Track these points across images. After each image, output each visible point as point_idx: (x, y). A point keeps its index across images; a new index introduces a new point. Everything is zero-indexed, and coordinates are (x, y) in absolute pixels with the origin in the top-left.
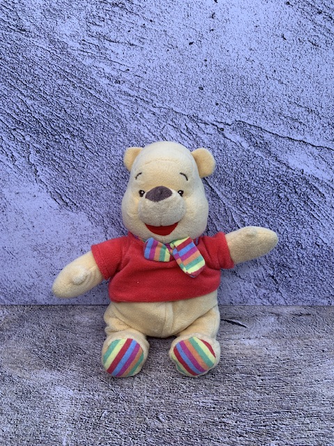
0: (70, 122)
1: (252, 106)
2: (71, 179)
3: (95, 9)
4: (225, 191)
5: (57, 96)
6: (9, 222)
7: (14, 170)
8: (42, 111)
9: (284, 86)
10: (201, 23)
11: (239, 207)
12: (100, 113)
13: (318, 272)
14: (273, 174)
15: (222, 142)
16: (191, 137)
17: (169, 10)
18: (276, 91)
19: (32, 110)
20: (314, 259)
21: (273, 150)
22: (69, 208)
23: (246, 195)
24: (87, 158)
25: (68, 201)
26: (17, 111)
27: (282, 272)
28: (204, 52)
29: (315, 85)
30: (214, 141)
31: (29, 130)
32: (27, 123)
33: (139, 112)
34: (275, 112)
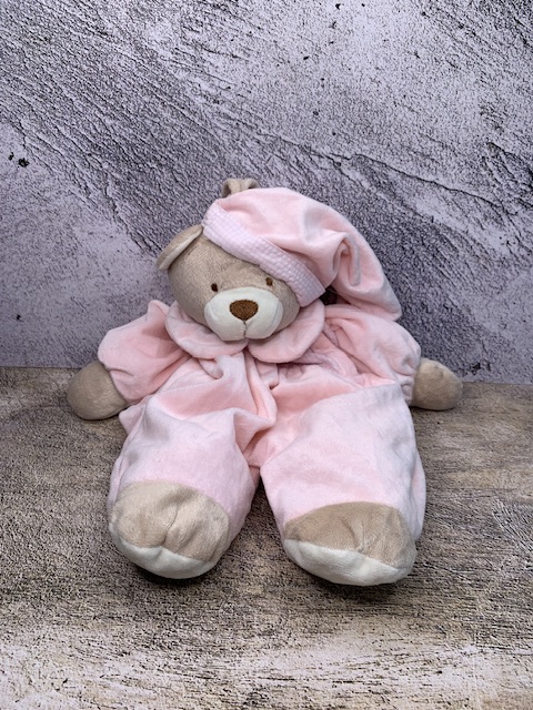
0: (157, 148)
1: (375, 138)
2: (156, 218)
3: (192, 11)
5: (143, 116)
6: (81, 266)
7: (87, 204)
8: (123, 134)
9: (415, 115)
10: (319, 33)
12: (194, 139)
14: (396, 221)
15: (339, 179)
16: (302, 172)
17: (281, 15)
18: (405, 120)
19: (112, 131)
20: (441, 325)
21: (398, 191)
22: (152, 253)
24: (176, 193)
25: (151, 244)
26: (94, 132)
28: (322, 69)
29: (451, 115)
30: (329, 178)
31: (107, 156)
32: (105, 148)
33: (241, 139)
34: (403, 146)
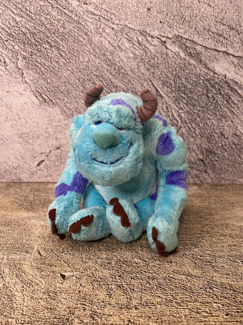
0: (49, 35)
1: (187, 24)
2: (49, 81)
4: (167, 91)
5: (40, 14)
6: (2, 114)
7: (6, 72)
8: (27, 26)
9: (212, 8)
11: (177, 104)
12: (72, 28)
13: (237, 157)
14: (203, 78)
15: (165, 52)
16: (141, 48)
18: (206, 12)
19: (21, 25)
20: (234, 147)
21: (203, 58)
22: (47, 104)
23: (183, 95)
24: (61, 64)
25: (46, 98)
26: (9, 25)
27: (210, 157)
29: (235, 8)
30: (159, 51)
31: (17, 41)
32: (16, 36)
33: (102, 28)
34: (205, 29)
